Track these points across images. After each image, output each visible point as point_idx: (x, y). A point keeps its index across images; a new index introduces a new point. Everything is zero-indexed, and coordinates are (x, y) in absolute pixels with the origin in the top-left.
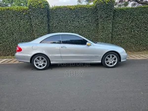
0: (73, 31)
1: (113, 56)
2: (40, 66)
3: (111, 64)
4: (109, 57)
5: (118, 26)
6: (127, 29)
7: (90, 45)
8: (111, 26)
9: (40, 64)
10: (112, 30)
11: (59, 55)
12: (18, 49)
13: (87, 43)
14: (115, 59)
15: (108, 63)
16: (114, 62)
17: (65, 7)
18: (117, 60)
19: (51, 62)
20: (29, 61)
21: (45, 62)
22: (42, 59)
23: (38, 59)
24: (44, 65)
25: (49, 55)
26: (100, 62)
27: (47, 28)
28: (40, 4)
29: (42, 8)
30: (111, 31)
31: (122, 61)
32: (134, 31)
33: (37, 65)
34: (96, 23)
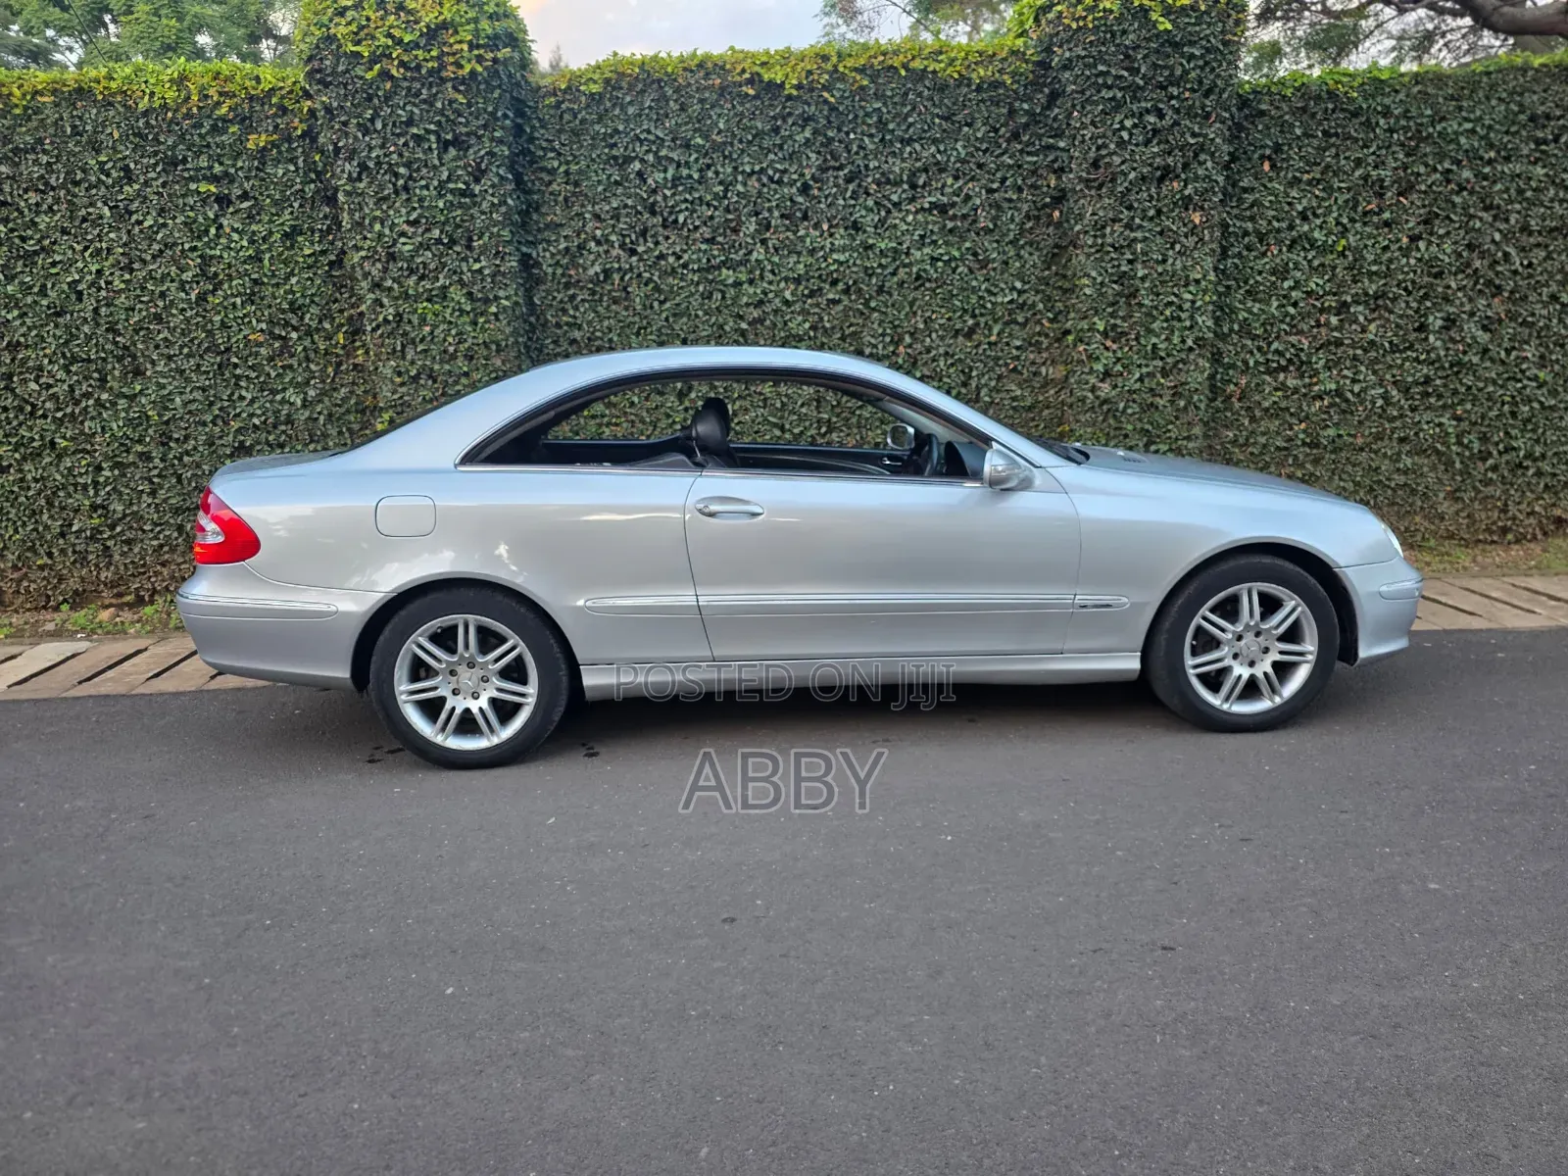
0: (798, 325)
1: (1270, 605)
2: (467, 724)
3: (1251, 689)
4: (1229, 609)
5: (1282, 272)
6: (1377, 302)
7: (1026, 485)
8: (1204, 267)
9: (459, 704)
10: (1223, 311)
11: (683, 597)
12: (213, 534)
13: (993, 463)
14: (1293, 635)
15: (1213, 681)
16: (1283, 670)
17: (706, 67)
18: (1310, 646)
19: (591, 679)
20: (343, 672)
21: (515, 672)
22: (488, 640)
23: (445, 639)
24: (505, 711)
25: (567, 603)
26: (1132, 663)
27: (508, 295)
28: (433, 34)
29: (458, 82)
30: (1205, 321)
31: (1363, 653)
32: (1450, 322)
33: (432, 708)
34: (1048, 236)
